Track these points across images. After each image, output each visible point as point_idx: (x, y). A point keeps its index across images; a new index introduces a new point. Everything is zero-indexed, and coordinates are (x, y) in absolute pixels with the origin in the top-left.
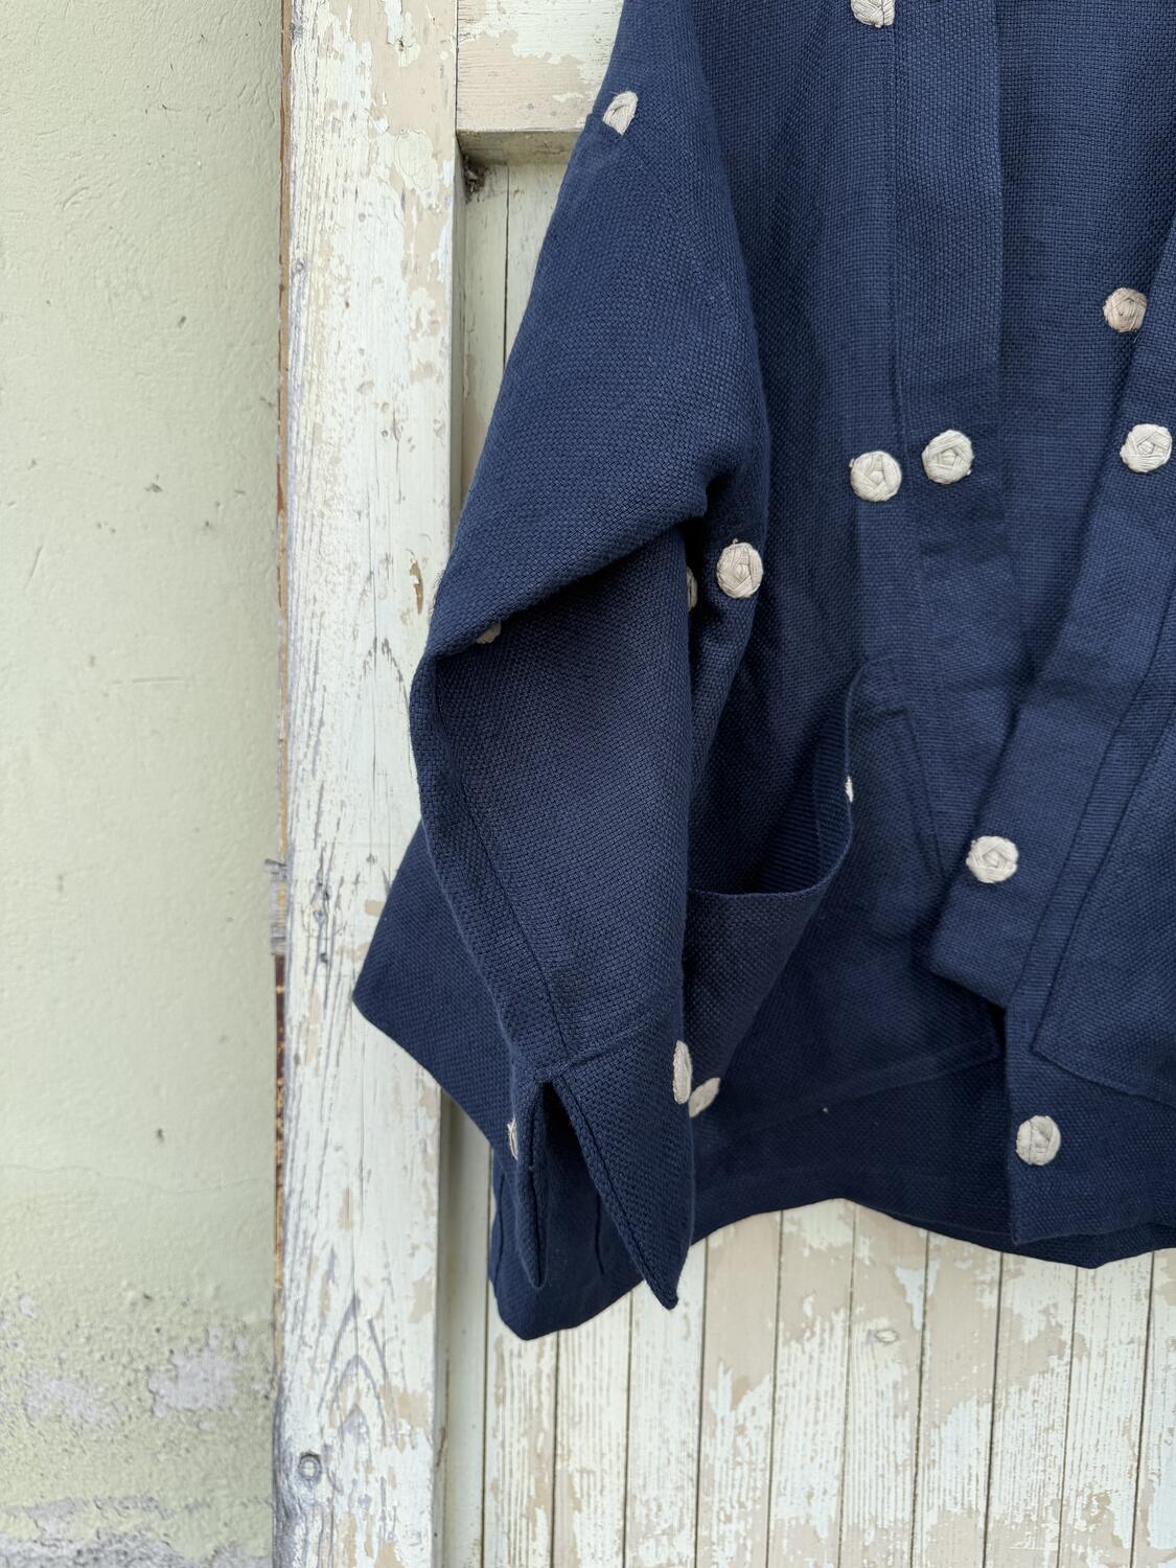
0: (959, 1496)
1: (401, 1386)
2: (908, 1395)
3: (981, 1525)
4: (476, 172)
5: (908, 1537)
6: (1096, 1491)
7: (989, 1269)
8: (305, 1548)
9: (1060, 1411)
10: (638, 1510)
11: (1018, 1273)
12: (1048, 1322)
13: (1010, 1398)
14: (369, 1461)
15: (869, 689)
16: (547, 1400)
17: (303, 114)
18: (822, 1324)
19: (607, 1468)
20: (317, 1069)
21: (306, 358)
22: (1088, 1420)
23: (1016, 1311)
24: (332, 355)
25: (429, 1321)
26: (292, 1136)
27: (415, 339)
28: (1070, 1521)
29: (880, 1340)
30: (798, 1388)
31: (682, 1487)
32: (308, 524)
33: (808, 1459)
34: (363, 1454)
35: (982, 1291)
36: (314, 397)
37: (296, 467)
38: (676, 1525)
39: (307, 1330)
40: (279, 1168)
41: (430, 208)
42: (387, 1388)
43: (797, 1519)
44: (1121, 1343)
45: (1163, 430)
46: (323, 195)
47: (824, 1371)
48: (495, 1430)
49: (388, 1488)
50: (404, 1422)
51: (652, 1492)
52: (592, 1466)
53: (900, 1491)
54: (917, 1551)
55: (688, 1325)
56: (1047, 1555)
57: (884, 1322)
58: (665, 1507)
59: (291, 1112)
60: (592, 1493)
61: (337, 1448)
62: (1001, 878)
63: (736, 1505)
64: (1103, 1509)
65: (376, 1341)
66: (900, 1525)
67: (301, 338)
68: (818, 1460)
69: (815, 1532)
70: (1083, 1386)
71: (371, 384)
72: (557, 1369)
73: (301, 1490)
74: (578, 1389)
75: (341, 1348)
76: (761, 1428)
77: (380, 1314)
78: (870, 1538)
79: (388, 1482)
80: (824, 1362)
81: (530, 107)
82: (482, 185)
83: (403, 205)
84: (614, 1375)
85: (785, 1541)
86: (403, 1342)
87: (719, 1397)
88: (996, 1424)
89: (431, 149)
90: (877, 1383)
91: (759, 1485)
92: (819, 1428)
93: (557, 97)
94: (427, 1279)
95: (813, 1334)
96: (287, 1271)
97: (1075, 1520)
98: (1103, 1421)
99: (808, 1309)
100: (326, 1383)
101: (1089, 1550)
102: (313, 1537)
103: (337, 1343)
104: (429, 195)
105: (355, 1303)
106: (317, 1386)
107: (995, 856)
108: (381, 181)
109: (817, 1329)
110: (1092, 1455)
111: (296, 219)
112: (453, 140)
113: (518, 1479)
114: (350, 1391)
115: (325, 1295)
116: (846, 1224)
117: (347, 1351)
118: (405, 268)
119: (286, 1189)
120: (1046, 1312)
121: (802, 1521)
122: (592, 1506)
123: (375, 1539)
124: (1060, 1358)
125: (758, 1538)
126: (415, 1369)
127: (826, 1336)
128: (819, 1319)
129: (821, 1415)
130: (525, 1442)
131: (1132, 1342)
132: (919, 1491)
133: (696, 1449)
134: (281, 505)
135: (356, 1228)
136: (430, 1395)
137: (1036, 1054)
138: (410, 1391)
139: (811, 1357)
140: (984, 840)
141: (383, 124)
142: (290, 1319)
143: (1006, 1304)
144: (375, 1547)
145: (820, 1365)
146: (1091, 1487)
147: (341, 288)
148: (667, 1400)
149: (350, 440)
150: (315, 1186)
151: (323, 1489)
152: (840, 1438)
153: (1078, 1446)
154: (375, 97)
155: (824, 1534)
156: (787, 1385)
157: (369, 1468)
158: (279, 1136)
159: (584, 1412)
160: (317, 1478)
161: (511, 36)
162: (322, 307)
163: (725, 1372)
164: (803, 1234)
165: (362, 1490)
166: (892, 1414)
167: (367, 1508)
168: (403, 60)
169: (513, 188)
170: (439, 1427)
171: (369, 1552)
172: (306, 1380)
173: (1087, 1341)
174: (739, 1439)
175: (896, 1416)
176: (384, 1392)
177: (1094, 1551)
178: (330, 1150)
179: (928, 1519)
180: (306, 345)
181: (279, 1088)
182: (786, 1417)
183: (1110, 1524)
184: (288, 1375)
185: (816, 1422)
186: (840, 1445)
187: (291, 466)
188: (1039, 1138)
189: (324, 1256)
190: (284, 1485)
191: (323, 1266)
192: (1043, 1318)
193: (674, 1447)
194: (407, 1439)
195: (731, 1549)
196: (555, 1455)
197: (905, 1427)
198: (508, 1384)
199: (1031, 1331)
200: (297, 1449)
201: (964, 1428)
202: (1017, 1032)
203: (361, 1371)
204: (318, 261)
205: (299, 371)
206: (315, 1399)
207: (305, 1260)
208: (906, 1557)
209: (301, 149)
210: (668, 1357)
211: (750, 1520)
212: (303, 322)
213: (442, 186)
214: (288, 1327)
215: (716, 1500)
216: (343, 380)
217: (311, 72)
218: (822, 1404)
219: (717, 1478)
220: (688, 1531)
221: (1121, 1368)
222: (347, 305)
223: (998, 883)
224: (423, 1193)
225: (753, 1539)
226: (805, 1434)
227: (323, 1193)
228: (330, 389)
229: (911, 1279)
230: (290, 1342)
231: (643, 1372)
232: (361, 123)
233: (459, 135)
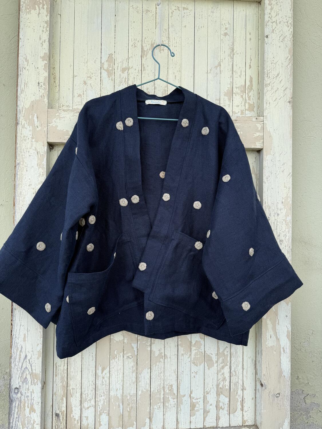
0: (145, 388)
1: (35, 372)
2: (135, 368)
3: (149, 393)
4: (52, 147)
5: (136, 397)
6: (170, 384)
7: (149, 343)
8: (15, 408)
9: (163, 369)
10: (84, 396)
11: (154, 343)
12: (160, 352)
13: (154, 368)
14: (28, 388)
15: (124, 238)
16: (66, 375)
17: (19, 138)
18: (118, 355)
19: (77, 388)
20: (19, 311)
21: (19, 180)
22: (168, 370)
23: (154, 351)
24: (24, 179)
25: (41, 359)
26: (14, 324)
27: (40, 177)
28: (165, 391)
29: (129, 358)
30: (114, 369)
31: (92, 390)
32: (19, 209)
33: (116, 383)
34: (27, 387)
35: (148, 347)
36: (20, 187)
37: (17, 199)
38: (91, 398)
39: (16, 362)
40: (11, 331)
41: (42, 154)
42: (32, 373)
43: (115, 395)
44: (173, 355)
45: (169, 194)
46: (23, 152)
47: (119, 365)
48: (55, 382)
49: (32, 393)
50: (35, 380)
51: (86, 392)
52: (74, 388)
53: (134, 387)
54: (137, 399)
55: (93, 357)
56: (162, 398)
57: (130, 354)
58: (89, 395)
59: (14, 319)
60: (75, 393)
61: (22, 386)
62: (144, 270)
63: (103, 393)
64: (171, 388)
65: (30, 364)
66: (134, 394)
67: (18, 177)
68: (118, 383)
69: (118, 397)
70: (167, 364)
71: (31, 185)
72: (68, 368)
73: (14, 396)
74: (72, 372)
75: (23, 366)
76: (107, 377)
77: (31, 358)
78: (128, 398)
79: (33, 392)
80: (119, 363)
81: (60, 138)
82: (53, 149)
83: (37, 154)
84: (79, 369)
85: (112, 400)
86: (36, 363)
87: (99, 372)
88: (151, 373)
89: (42, 144)
90: (129, 366)
91: (107, 388)
92: (118, 376)
93: (65, 137)
94: (40, 351)
95: (117, 358)
96: (12, 351)
97: (166, 390)
98: (171, 371)
99: (116, 353)
100: (20, 373)
101: (169, 396)
102: (17, 405)
103: (22, 365)
104: (42, 152)
105: (26, 356)
106: (18, 374)
107: (143, 266)
108: (33, 150)
109: (117, 357)
110: (169, 377)
111: (18, 156)
112: (47, 143)
113: (59, 391)
114: (25, 374)
115: (20, 355)
116: (122, 336)
117: (24, 366)
118: (38, 165)
119: (13, 335)
120: (159, 350)
121: (116, 395)
122: (75, 396)
123: (29, 404)
124: (162, 359)
125: (107, 400)
126: (38, 368)
127: (119, 358)
128: (118, 354)
129: (119, 373)
130: (61, 384)
131: (175, 355)
132: (137, 387)
133: (95, 382)
134: (14, 205)
135: (27, 341)
136: (41, 374)
137: (149, 300)
138: (37, 373)
139: (116, 362)
140: (141, 263)
141: (34, 140)
142: (13, 361)
143: (152, 349)
144: (30, 406)
145: (118, 364)
146: (169, 384)
147: (26, 168)
148: (89, 373)
149: (27, 194)
150: (18, 333)
151: (19, 395)
152: (122, 378)
153: (166, 376)
154: (32, 135)
155: (120, 398)
156: (112, 368)
157: (28, 390)
158: (12, 324)
159: (73, 376)
160: (18, 393)
161: (57, 126)
162: (22, 171)
163: (100, 366)
164: (114, 338)
165: (27, 394)
166: (132, 372)
167: (28, 398)
168: (37, 129)
169: (59, 149)
170: (43, 381)
171: (28, 407)
172: (16, 373)
173: (167, 355)
174: (103, 380)
175: (133, 373)
176: (32, 374)
177: (170, 396)
178: (21, 326)
179: (139, 393)
180: (19, 178)
181: (12, 315)
182: (112, 374)
183: (173, 390)
184: (12, 372)
185: (118, 375)
186: (122, 379)
187: (16, 199)
188: (150, 315)
189: (20, 347)
190: (11, 395)
191: (20, 349)
192: (159, 351)
193: (91, 382)
194: (36, 383)
195: (102, 402)
196: (67, 386)
197: (134, 374)
198: (58, 372)
199: (157, 354)
200: (14, 387)
201: (145, 374)
202: (146, 297)
203: (27, 370)
204: (22, 163)
205: (18, 182)
206: (18, 376)
207: (16, 348)
208: (136, 401)
209: (19, 144)
210: (89, 364)
211: (106, 396)
212: (19, 174)
213: (45, 151)
214: (12, 362)
215: (99, 392)
216: (26, 184)
217: (21, 130)
218: (119, 371)
219: (99, 388)
220: (94, 400)
221: (173, 360)
222: (27, 171)
223: (143, 271)
224: (40, 334)
225: (106, 400)
226: (116, 378)
227: (20, 335)
228: (24, 185)
229: (134, 346)
230: (13, 365)
231: (84, 367)
232: (30, 140)
233: (48, 142)
